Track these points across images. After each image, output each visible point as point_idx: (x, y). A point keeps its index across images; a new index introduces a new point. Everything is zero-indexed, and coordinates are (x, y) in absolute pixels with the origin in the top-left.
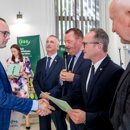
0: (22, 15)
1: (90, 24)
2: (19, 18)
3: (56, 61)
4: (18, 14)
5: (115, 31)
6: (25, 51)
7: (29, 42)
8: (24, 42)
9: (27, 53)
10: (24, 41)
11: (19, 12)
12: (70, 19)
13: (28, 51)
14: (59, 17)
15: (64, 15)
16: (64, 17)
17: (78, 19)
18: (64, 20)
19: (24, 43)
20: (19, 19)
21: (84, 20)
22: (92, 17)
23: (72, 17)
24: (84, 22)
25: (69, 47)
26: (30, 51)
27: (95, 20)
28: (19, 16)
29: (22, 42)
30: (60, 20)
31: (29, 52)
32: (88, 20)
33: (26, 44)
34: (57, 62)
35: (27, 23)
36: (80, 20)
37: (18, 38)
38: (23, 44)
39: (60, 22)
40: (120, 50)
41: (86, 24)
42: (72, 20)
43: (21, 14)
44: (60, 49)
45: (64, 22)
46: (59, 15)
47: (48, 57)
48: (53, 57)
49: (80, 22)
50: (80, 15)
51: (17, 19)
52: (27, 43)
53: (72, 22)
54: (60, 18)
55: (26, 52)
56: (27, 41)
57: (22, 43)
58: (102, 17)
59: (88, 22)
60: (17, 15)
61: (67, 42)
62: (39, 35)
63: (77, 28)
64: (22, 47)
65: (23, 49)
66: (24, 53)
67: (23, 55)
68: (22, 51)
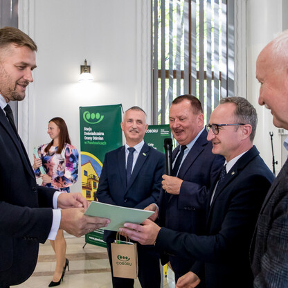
0: (89, 67)
1: (216, 86)
2: (85, 71)
3: (144, 154)
4: (84, 64)
5: (264, 103)
6: (94, 134)
7: (102, 117)
8: (93, 116)
9: (98, 136)
10: (93, 114)
11: (86, 61)
12: (179, 75)
13: (100, 134)
14: (159, 71)
15: (167, 68)
16: (167, 72)
17: (194, 75)
18: (167, 77)
19: (93, 118)
20: (84, 74)
21: (205, 77)
22: (220, 72)
23: (182, 72)
24: (205, 82)
26: (103, 134)
27: (226, 79)
28: (85, 68)
29: (88, 116)
30: (159, 77)
31: (101, 136)
32: (213, 78)
33: (96, 120)
35: (99, 81)
36: (198, 78)
37: (82, 110)
38: (90, 120)
39: (159, 80)
40: (272, 136)
44: (159, 131)
45: (167, 81)
46: (160, 68)
48: (138, 147)
49: (198, 81)
50: (198, 69)
51: (81, 73)
52: (98, 118)
53: (182, 81)
54: (160, 74)
55: (95, 136)
56: (98, 115)
58: (240, 74)
59: (213, 82)
60: (82, 67)
62: (121, 105)
63: (192, 94)
64: (88, 126)
65: (91, 129)
66: (92, 136)
67: (89, 140)
68: (88, 134)
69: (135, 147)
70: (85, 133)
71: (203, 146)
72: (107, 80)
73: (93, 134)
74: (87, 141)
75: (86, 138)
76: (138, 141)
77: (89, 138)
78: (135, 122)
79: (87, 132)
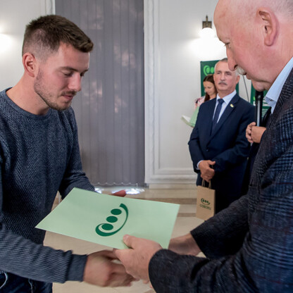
0: (210, 22)
2: (207, 27)
3: (232, 106)
4: (205, 20)
10: (212, 68)
11: (207, 17)
19: (212, 71)
20: (205, 29)
28: (207, 24)
29: (208, 70)
34: (234, 108)
37: (203, 64)
43: (209, 20)
47: (218, 98)
48: (227, 99)
57: (208, 72)
69: (224, 99)
76: (228, 92)
78: (223, 74)
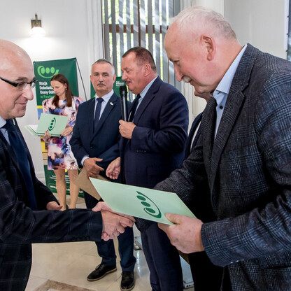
0: (40, 21)
2: (37, 26)
3: (111, 104)
4: (34, 19)
6: (50, 88)
7: (57, 71)
8: (48, 71)
10: (48, 69)
11: (36, 16)
14: (110, 25)
15: (117, 23)
16: (117, 26)
18: (118, 31)
20: (35, 28)
21: (154, 31)
23: (132, 26)
24: (154, 35)
25: (128, 80)
28: (36, 22)
29: (43, 70)
30: (110, 31)
32: (161, 32)
33: (50, 74)
34: (114, 106)
35: (50, 35)
36: (147, 32)
37: (37, 64)
38: (45, 74)
39: (110, 34)
41: (158, 39)
42: (132, 31)
43: (39, 19)
45: (118, 35)
46: (110, 22)
48: (107, 98)
49: (147, 35)
50: (147, 23)
51: (32, 27)
52: (52, 72)
53: (132, 35)
54: (112, 29)
55: (51, 90)
56: (53, 70)
57: (43, 73)
59: (161, 35)
60: (32, 21)
61: (125, 72)
62: (75, 58)
64: (43, 80)
65: (46, 84)
66: (47, 90)
67: (46, 94)
68: (44, 88)
69: (103, 98)
70: (41, 88)
71: (154, 93)
72: (59, 34)
73: (48, 88)
74: (43, 95)
75: (42, 92)
77: (45, 92)
78: (101, 75)
79: (42, 86)
